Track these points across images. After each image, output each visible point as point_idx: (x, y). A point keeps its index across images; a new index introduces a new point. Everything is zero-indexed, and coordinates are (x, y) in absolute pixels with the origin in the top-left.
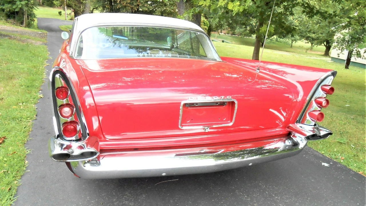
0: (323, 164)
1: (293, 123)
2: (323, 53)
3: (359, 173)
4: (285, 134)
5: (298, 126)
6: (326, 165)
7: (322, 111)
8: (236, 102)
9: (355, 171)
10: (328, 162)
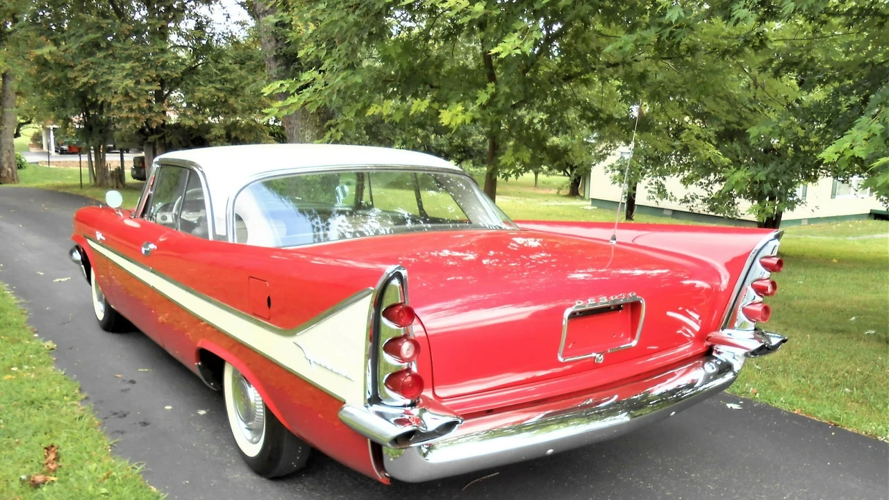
0: (729, 405)
1: (716, 329)
2: (568, 191)
3: (796, 412)
4: (701, 354)
5: (724, 334)
6: (735, 406)
7: (768, 304)
8: (643, 302)
9: (787, 410)
10: (736, 402)
